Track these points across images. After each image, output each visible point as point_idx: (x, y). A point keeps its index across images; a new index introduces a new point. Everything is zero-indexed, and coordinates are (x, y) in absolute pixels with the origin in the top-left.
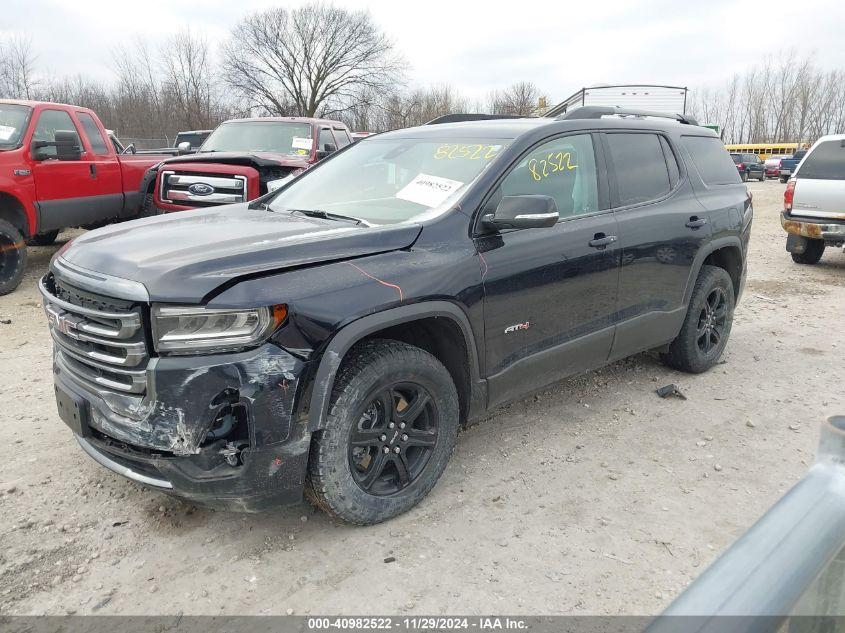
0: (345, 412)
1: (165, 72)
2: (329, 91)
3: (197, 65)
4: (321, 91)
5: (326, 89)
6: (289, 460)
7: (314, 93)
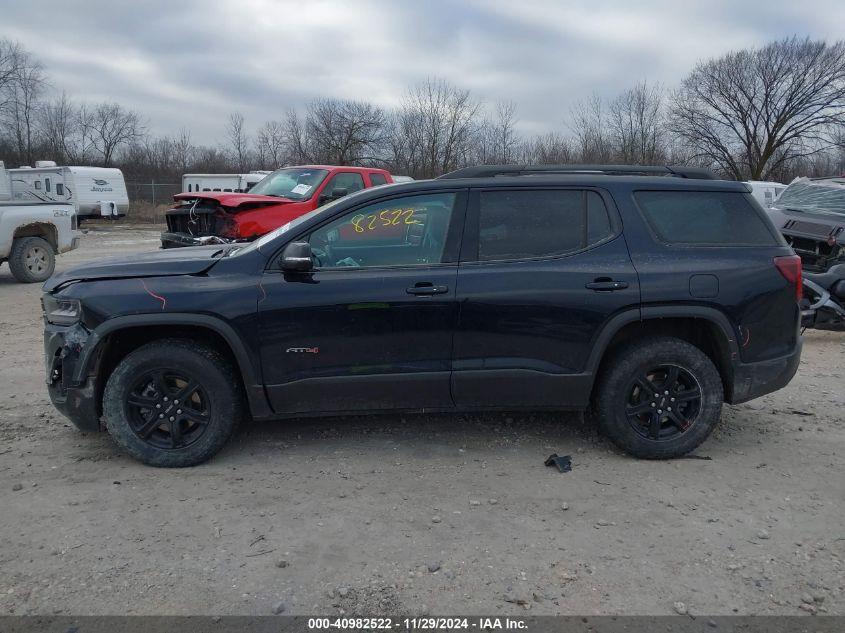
0: (118, 378)
1: (611, 126)
2: (790, 134)
3: (647, 118)
4: (780, 134)
5: (787, 132)
6: (85, 400)
7: (771, 138)
